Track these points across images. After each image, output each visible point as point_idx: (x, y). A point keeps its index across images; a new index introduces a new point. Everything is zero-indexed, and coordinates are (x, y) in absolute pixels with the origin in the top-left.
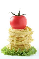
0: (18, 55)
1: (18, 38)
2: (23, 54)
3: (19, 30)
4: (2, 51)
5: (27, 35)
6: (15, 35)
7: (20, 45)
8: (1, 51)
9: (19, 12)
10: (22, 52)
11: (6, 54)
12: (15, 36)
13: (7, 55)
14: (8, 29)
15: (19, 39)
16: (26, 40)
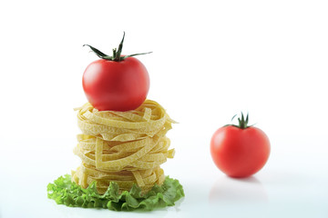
0: (106, 208)
1: (111, 144)
2: (124, 204)
3: (117, 113)
4: (51, 192)
5: (145, 135)
6: (98, 132)
7: (119, 169)
8: (48, 190)
9: (121, 46)
10: (120, 197)
11: (62, 202)
12: (100, 135)
13: (68, 205)
14: (75, 110)
15: (115, 147)
16: (141, 151)
